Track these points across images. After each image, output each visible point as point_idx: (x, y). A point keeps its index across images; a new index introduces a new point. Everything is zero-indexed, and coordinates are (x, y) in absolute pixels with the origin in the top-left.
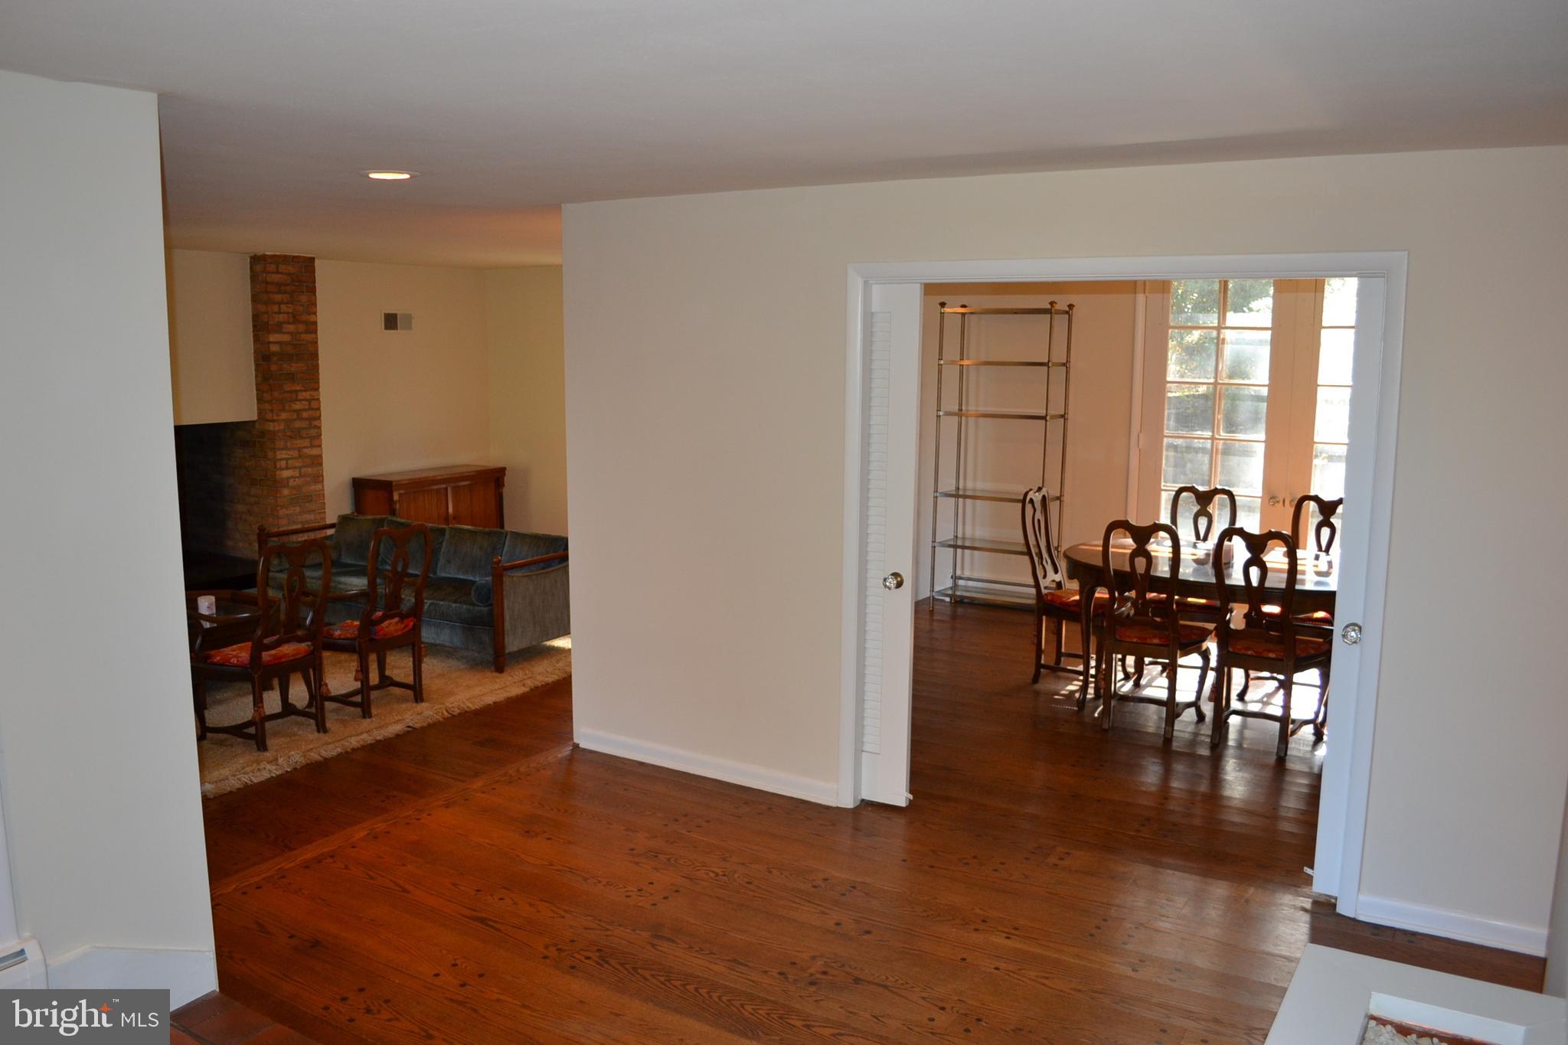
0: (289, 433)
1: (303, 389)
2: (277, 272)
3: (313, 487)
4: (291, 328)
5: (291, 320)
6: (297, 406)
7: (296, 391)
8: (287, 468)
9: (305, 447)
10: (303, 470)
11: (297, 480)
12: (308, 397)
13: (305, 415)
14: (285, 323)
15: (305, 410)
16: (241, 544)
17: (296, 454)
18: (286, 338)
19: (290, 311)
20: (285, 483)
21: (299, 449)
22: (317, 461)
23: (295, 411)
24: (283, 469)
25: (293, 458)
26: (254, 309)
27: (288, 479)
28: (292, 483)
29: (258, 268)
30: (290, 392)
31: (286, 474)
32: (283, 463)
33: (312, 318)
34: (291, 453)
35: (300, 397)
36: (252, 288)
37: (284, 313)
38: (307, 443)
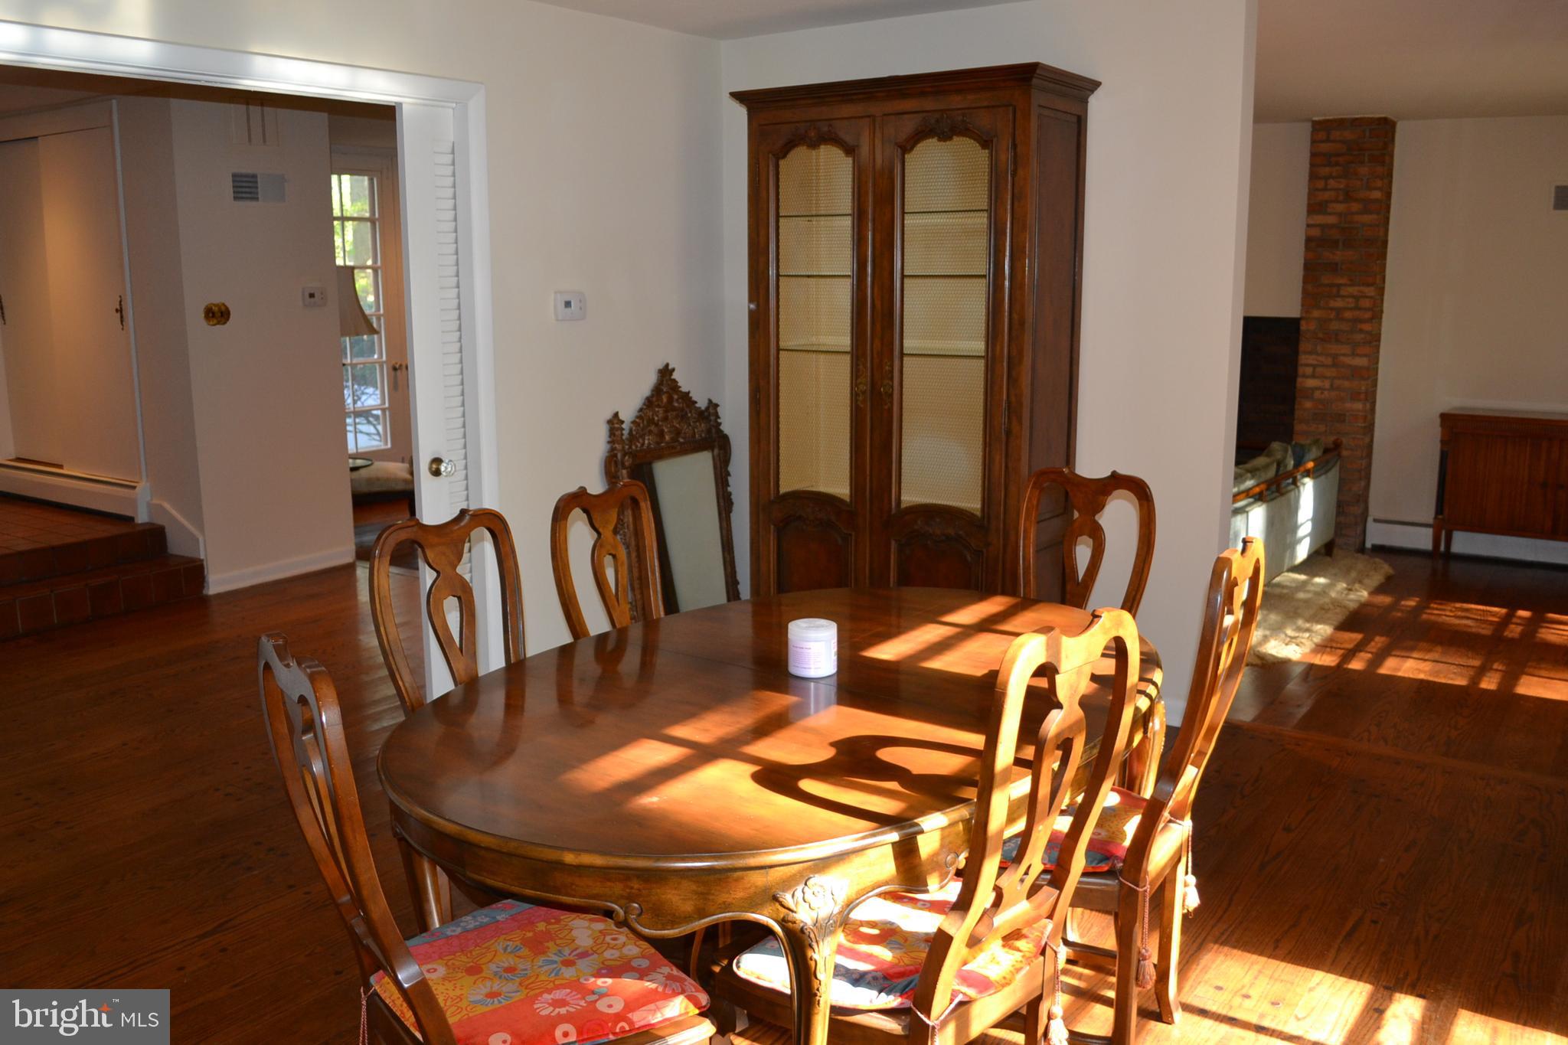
0: (1321, 335)
1: (1348, 282)
2: (1328, 140)
3: (1348, 405)
4: (1340, 207)
5: (1341, 198)
6: (1339, 303)
7: (1339, 286)
8: (1313, 376)
9: (1344, 355)
10: (1337, 382)
11: (1326, 392)
12: (1355, 293)
13: (1348, 315)
14: (1332, 201)
15: (1351, 309)
17: (1329, 361)
18: (1331, 220)
19: (1342, 186)
20: (1309, 393)
21: (1335, 356)
22: (1369, 374)
23: (1332, 309)
24: (1307, 377)
25: (1323, 366)
27: (1314, 389)
28: (1317, 394)
29: (1318, 136)
30: (1331, 285)
31: (1311, 383)
32: (1309, 370)
34: (1322, 359)
35: (1342, 293)
37: (1331, 190)
38: (1346, 349)
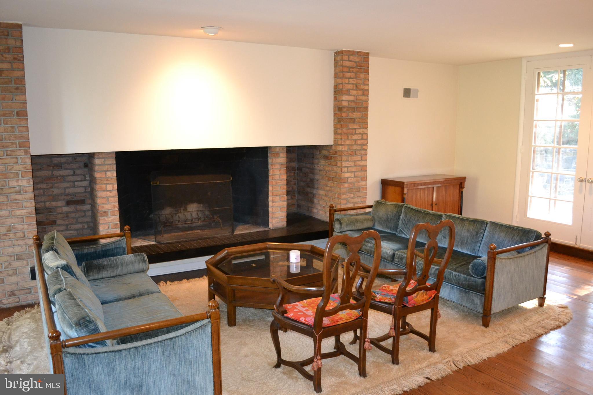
0: (350, 152)
1: (359, 127)
2: (349, 60)
3: (361, 183)
4: (354, 92)
5: (355, 88)
6: (355, 137)
7: (355, 129)
8: (348, 172)
9: (358, 161)
10: (356, 173)
11: (352, 179)
12: (362, 132)
13: (359, 142)
14: (351, 90)
15: (360, 140)
16: (321, 212)
17: (352, 164)
18: (352, 98)
19: (355, 83)
20: (345, 180)
21: (355, 162)
22: (364, 169)
23: (353, 140)
24: (346, 172)
25: (351, 167)
26: (335, 82)
27: (348, 178)
28: (349, 180)
29: (338, 58)
30: (353, 129)
31: (347, 175)
32: (346, 169)
33: (366, 87)
34: (350, 163)
35: (357, 132)
36: (335, 70)
37: (351, 84)
38: (359, 158)
